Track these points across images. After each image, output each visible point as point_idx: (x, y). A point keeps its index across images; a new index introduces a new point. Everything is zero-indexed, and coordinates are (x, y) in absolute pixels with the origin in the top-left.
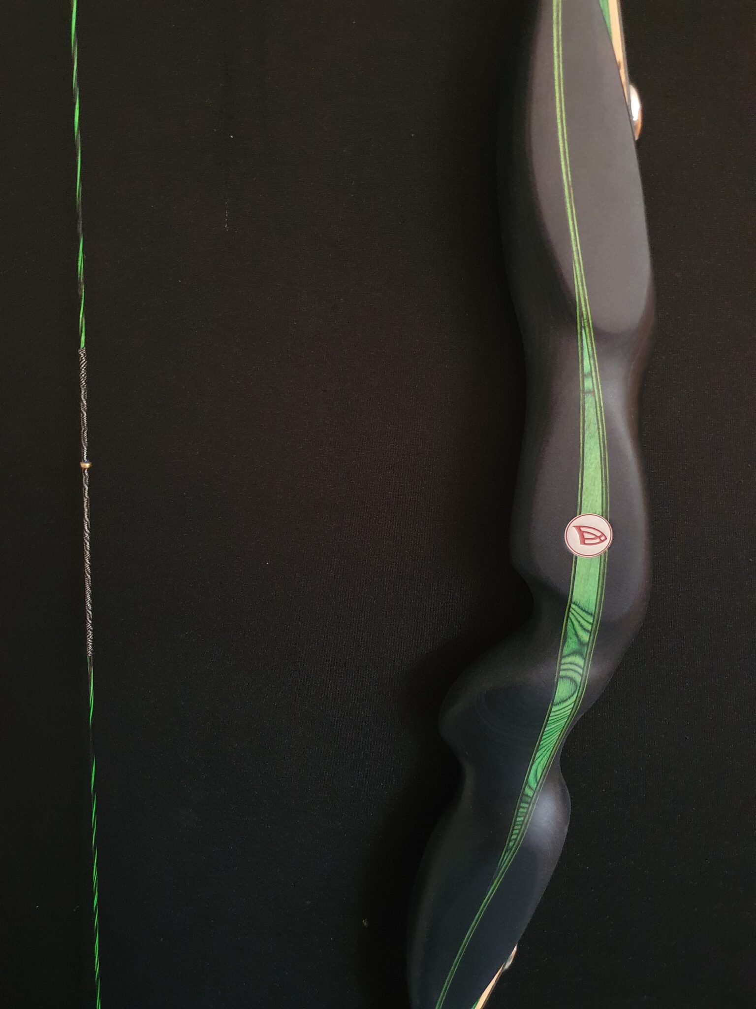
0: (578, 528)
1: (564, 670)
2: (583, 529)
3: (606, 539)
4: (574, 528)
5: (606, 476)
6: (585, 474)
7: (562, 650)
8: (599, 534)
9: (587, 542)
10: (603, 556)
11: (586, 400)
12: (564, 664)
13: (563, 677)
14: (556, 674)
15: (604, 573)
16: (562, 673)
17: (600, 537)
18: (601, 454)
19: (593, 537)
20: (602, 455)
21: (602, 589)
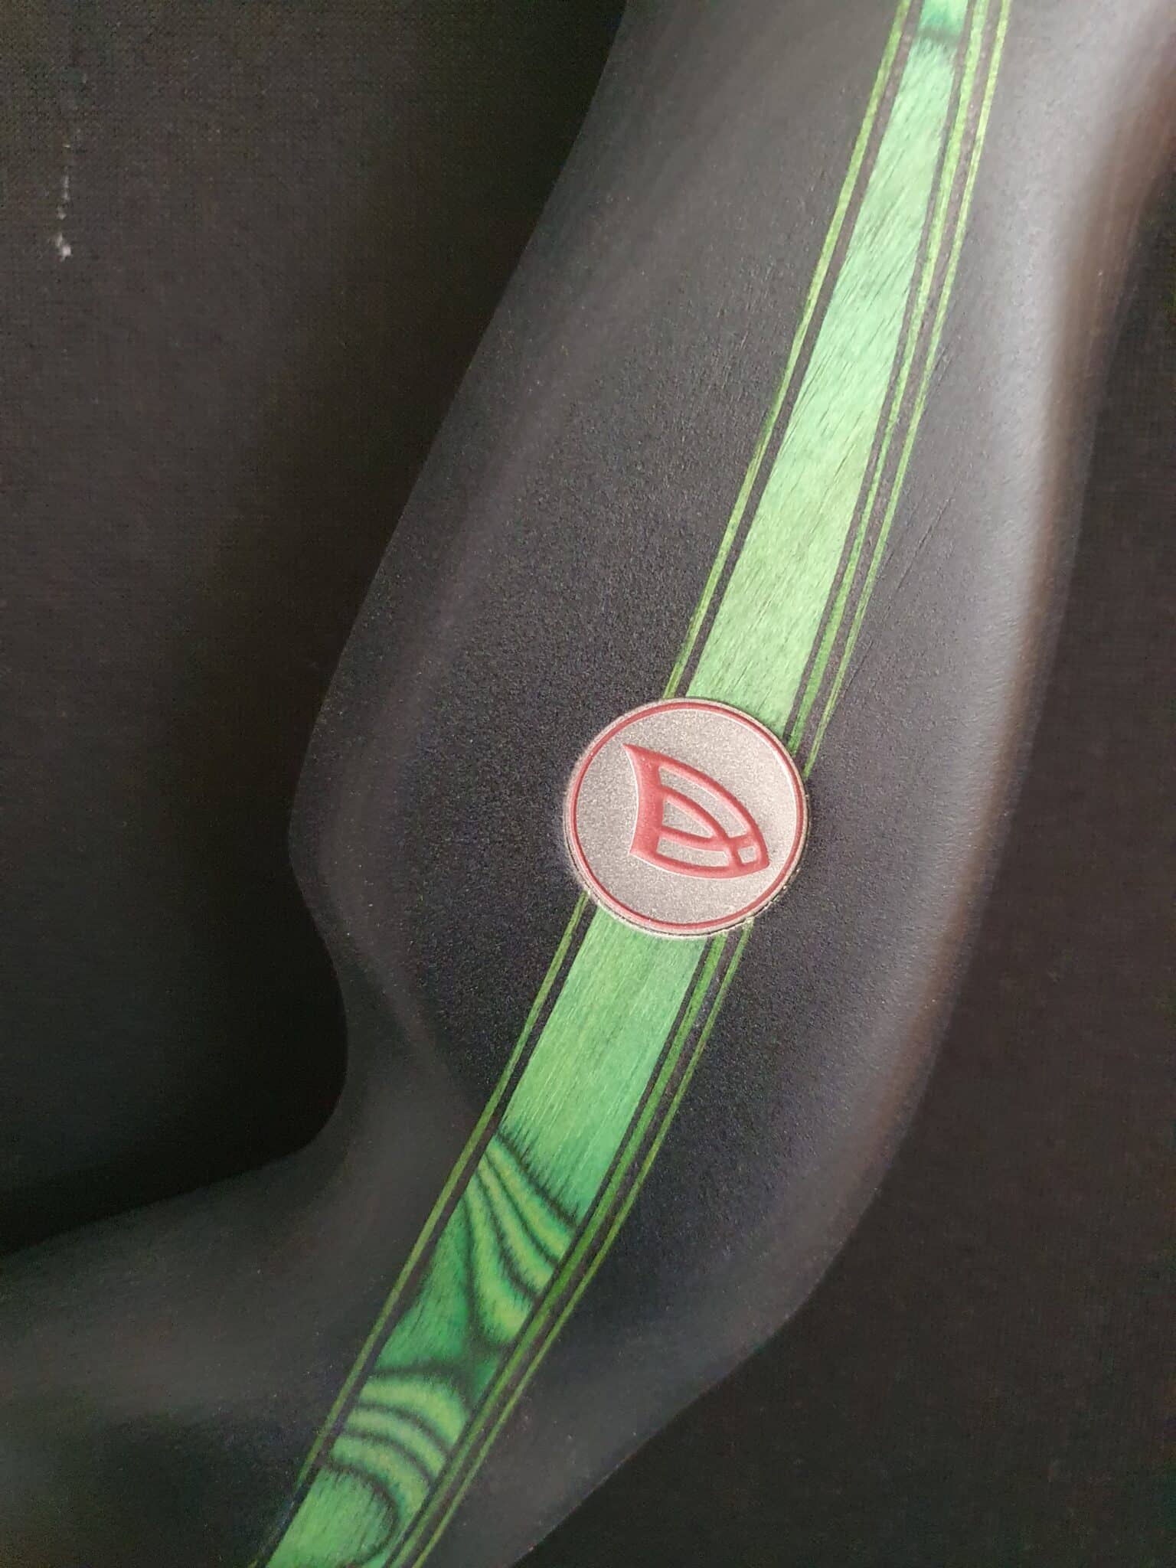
0: (651, 759)
1: (364, 1435)
2: (670, 775)
3: (765, 861)
4: (629, 754)
5: (874, 529)
6: (772, 486)
7: (383, 1340)
8: (737, 826)
9: (669, 846)
10: (719, 946)
11: (913, 72)
12: (372, 1406)
13: (340, 1468)
14: (318, 1446)
15: (696, 1033)
16: (346, 1448)
17: (734, 844)
18: (889, 398)
19: (709, 832)
20: (896, 408)
21: (662, 1111)
